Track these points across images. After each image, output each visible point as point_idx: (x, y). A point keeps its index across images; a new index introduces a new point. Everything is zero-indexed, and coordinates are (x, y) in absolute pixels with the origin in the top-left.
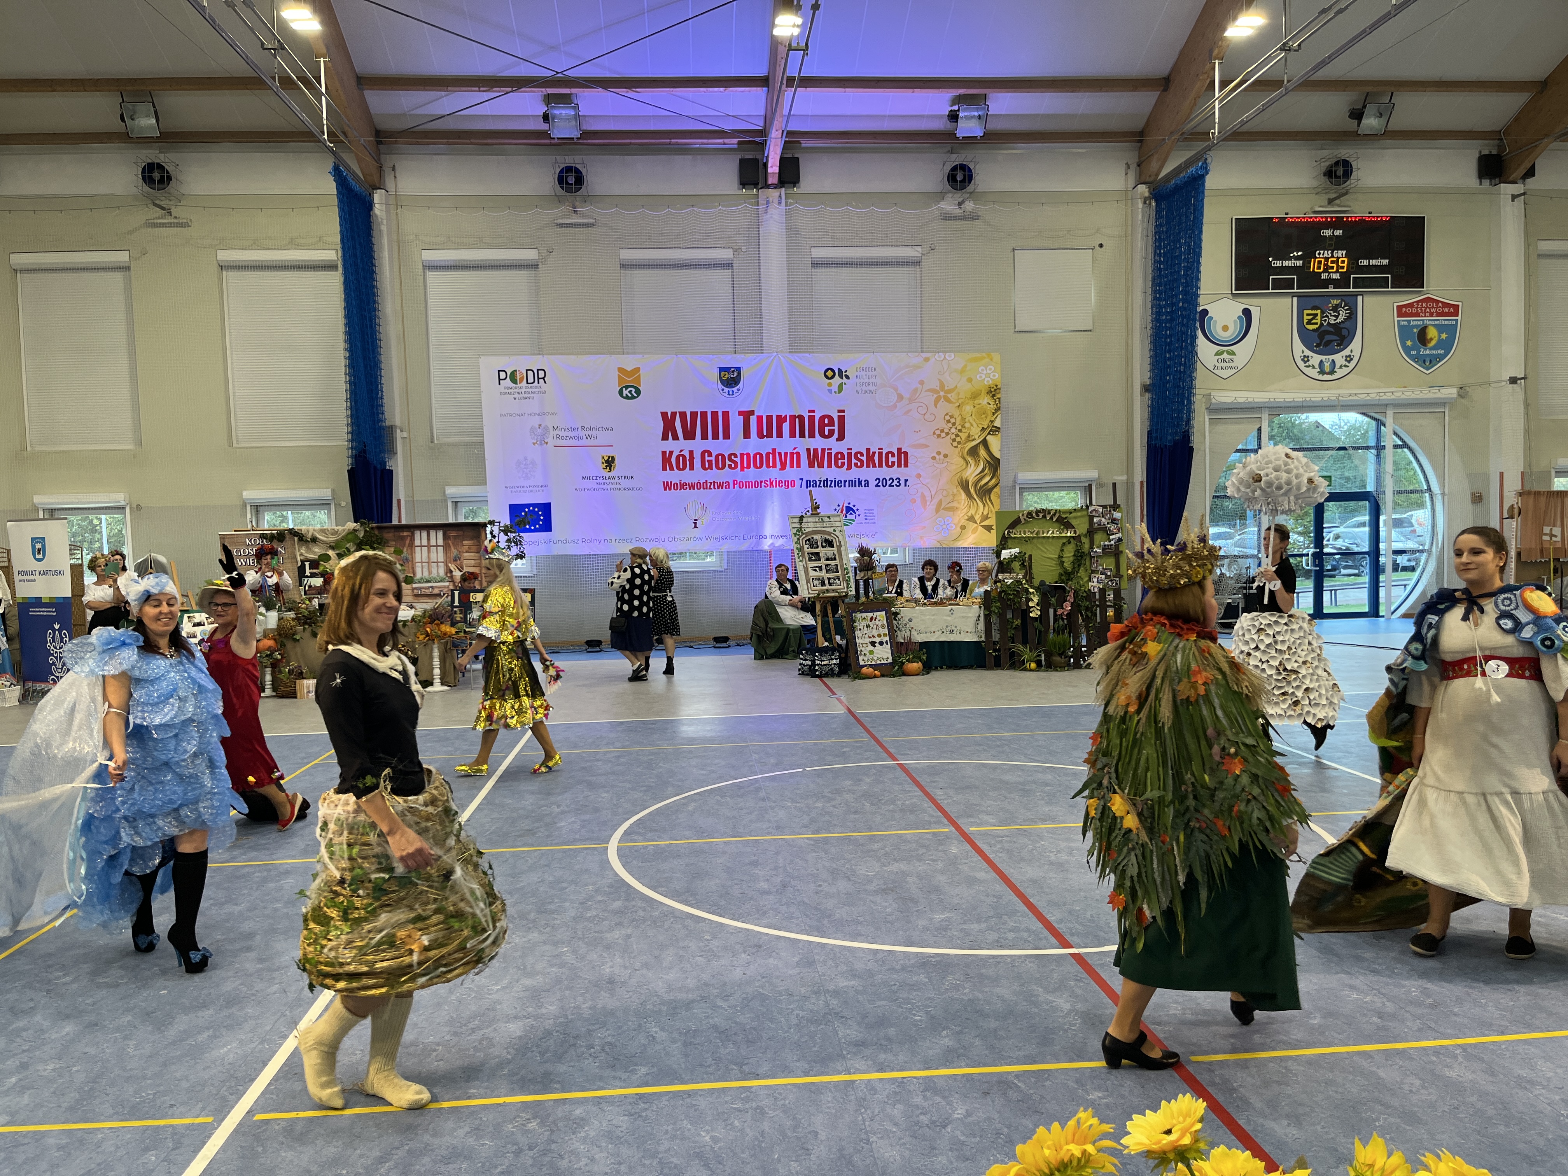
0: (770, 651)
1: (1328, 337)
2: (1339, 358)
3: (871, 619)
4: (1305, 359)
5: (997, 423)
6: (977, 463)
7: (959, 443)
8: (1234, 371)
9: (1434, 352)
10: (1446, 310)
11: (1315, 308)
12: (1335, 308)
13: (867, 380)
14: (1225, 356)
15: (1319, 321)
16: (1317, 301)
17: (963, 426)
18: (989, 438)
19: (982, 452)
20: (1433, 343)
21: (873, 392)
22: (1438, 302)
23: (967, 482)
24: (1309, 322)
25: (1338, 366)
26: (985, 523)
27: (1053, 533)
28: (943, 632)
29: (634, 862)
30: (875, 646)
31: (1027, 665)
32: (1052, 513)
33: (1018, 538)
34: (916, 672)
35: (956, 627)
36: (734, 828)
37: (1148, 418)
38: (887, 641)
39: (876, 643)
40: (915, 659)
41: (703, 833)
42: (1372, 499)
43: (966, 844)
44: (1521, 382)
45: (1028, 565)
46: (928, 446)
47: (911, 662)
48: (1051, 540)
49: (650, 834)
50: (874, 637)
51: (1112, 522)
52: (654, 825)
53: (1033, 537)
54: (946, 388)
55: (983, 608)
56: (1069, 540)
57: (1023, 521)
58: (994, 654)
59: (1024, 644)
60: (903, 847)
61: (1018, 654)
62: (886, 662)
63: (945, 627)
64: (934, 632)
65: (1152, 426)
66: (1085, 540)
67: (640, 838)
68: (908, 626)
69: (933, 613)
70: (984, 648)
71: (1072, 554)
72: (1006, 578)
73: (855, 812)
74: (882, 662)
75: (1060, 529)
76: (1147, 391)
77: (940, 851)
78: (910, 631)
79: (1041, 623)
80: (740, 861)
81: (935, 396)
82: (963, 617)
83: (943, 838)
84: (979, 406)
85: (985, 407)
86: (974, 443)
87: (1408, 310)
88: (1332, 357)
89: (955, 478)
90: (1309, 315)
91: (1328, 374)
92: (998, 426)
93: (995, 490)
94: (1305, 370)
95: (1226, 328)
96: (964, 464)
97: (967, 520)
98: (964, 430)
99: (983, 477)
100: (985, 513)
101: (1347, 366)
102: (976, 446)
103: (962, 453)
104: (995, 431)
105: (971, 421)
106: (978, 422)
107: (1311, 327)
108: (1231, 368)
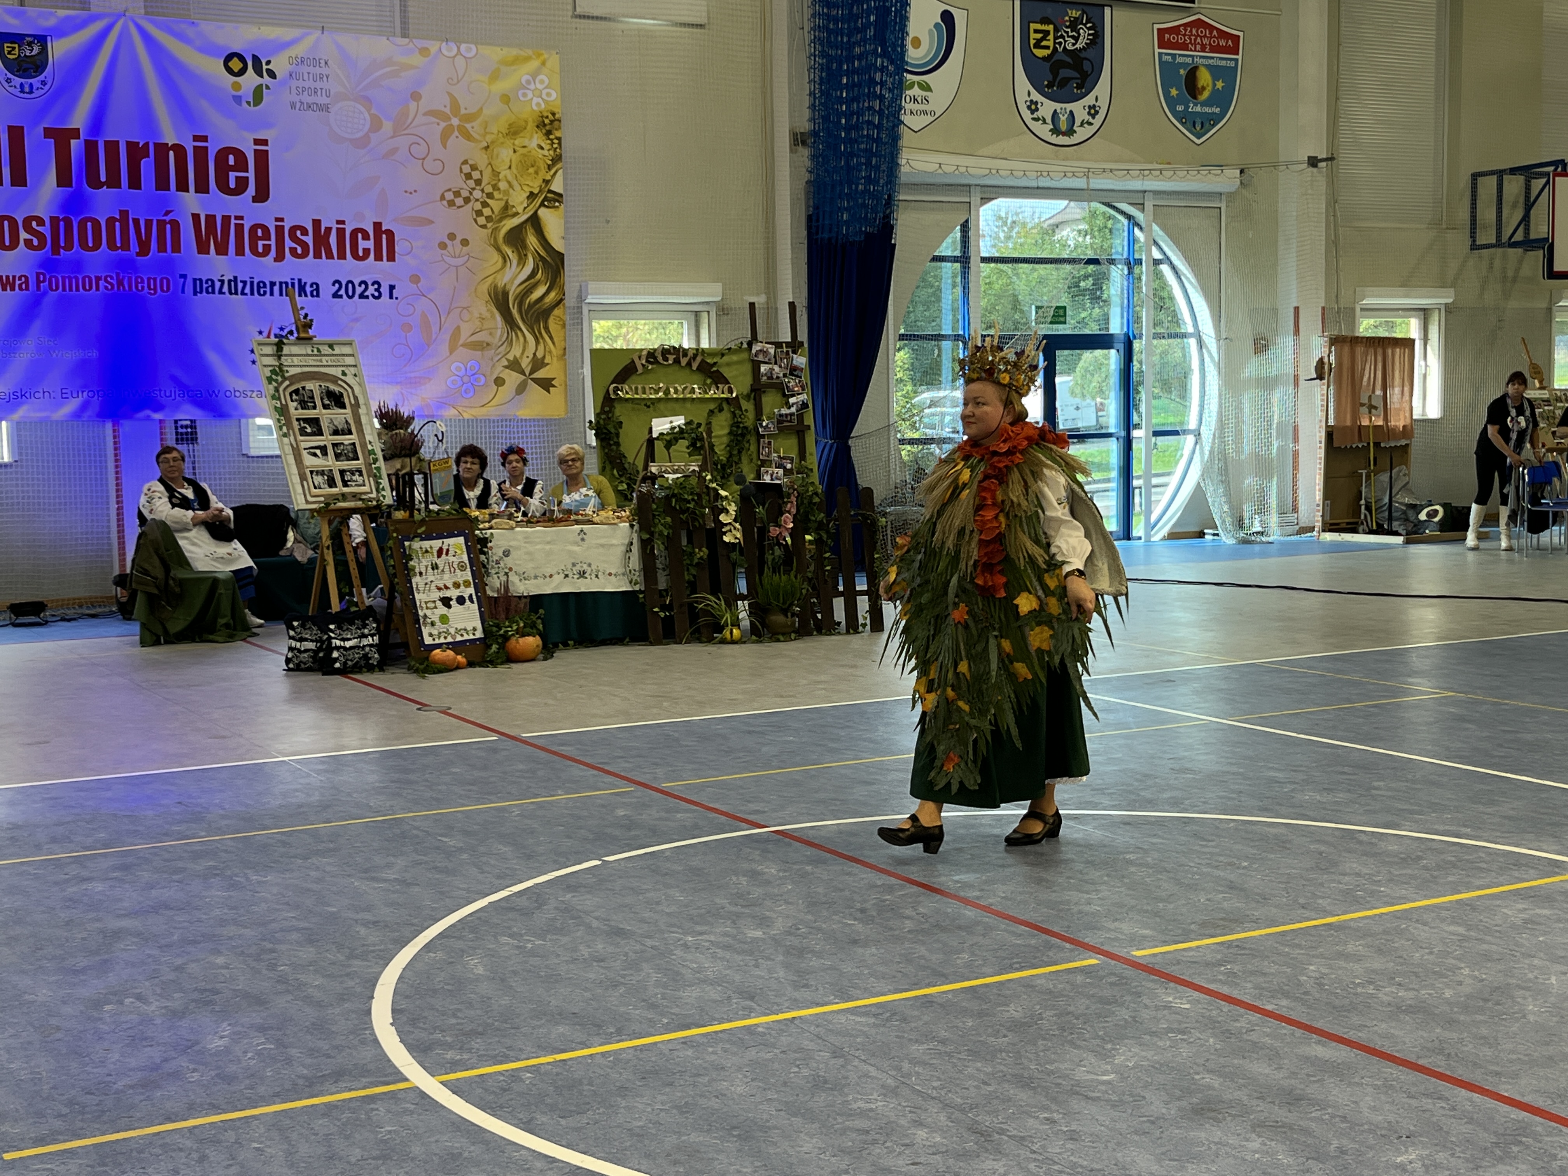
0: (175, 627)
2: (1079, 108)
3: (440, 552)
4: (1033, 107)
5: (557, 186)
6: (522, 260)
7: (489, 219)
8: (930, 119)
9: (1207, 110)
10: (1223, 43)
11: (1045, 21)
12: (1074, 24)
13: (310, 84)
14: (916, 91)
15: (1051, 44)
16: (1048, 12)
17: (495, 187)
18: (542, 212)
19: (532, 240)
20: (1206, 95)
21: (325, 108)
22: (1211, 28)
23: (505, 294)
25: (1078, 122)
26: (541, 374)
27: (693, 391)
28: (567, 576)
29: (542, 1119)
30: (449, 607)
31: (726, 633)
32: (690, 354)
33: (632, 400)
34: (532, 655)
35: (590, 565)
36: (653, 1006)
37: (807, 193)
38: (471, 596)
39: (450, 599)
40: (528, 630)
41: (599, 1026)
42: (1121, 347)
43: (1180, 988)
44: (1323, 164)
45: (702, 447)
46: (433, 222)
47: (523, 636)
48: (688, 405)
49: (477, 1043)
50: (447, 588)
51: (791, 374)
52: (454, 1021)
53: (660, 399)
54: (463, 111)
55: (636, 527)
56: (720, 404)
57: (640, 369)
58: (662, 615)
59: (714, 593)
60: (1071, 1009)
61: (706, 612)
62: (471, 637)
63: (570, 566)
64: (551, 576)
65: (816, 208)
66: (747, 406)
67: (465, 1056)
68: (502, 565)
69: (549, 539)
70: (643, 604)
71: (726, 431)
72: (666, 472)
73: (855, 942)
74: (466, 637)
75: (705, 384)
76: (804, 143)
77: (1157, 1008)
78: (506, 574)
79: (741, 554)
80: (785, 1084)
81: (443, 125)
82: (602, 546)
83: (1113, 979)
84: (524, 151)
85: (534, 152)
86: (516, 221)
87: (1173, 38)
88: (1069, 106)
89: (485, 287)
90: (1036, 31)
91: (1064, 134)
92: (560, 190)
93: (556, 312)
94: (1033, 125)
95: (917, 43)
96: (500, 259)
97: (506, 367)
98: (496, 194)
99: (534, 286)
100: (539, 355)
101: (1090, 124)
102: (520, 228)
103: (495, 239)
104: (554, 199)
105: (510, 178)
106: (523, 181)
107: (1040, 53)
108: (925, 113)
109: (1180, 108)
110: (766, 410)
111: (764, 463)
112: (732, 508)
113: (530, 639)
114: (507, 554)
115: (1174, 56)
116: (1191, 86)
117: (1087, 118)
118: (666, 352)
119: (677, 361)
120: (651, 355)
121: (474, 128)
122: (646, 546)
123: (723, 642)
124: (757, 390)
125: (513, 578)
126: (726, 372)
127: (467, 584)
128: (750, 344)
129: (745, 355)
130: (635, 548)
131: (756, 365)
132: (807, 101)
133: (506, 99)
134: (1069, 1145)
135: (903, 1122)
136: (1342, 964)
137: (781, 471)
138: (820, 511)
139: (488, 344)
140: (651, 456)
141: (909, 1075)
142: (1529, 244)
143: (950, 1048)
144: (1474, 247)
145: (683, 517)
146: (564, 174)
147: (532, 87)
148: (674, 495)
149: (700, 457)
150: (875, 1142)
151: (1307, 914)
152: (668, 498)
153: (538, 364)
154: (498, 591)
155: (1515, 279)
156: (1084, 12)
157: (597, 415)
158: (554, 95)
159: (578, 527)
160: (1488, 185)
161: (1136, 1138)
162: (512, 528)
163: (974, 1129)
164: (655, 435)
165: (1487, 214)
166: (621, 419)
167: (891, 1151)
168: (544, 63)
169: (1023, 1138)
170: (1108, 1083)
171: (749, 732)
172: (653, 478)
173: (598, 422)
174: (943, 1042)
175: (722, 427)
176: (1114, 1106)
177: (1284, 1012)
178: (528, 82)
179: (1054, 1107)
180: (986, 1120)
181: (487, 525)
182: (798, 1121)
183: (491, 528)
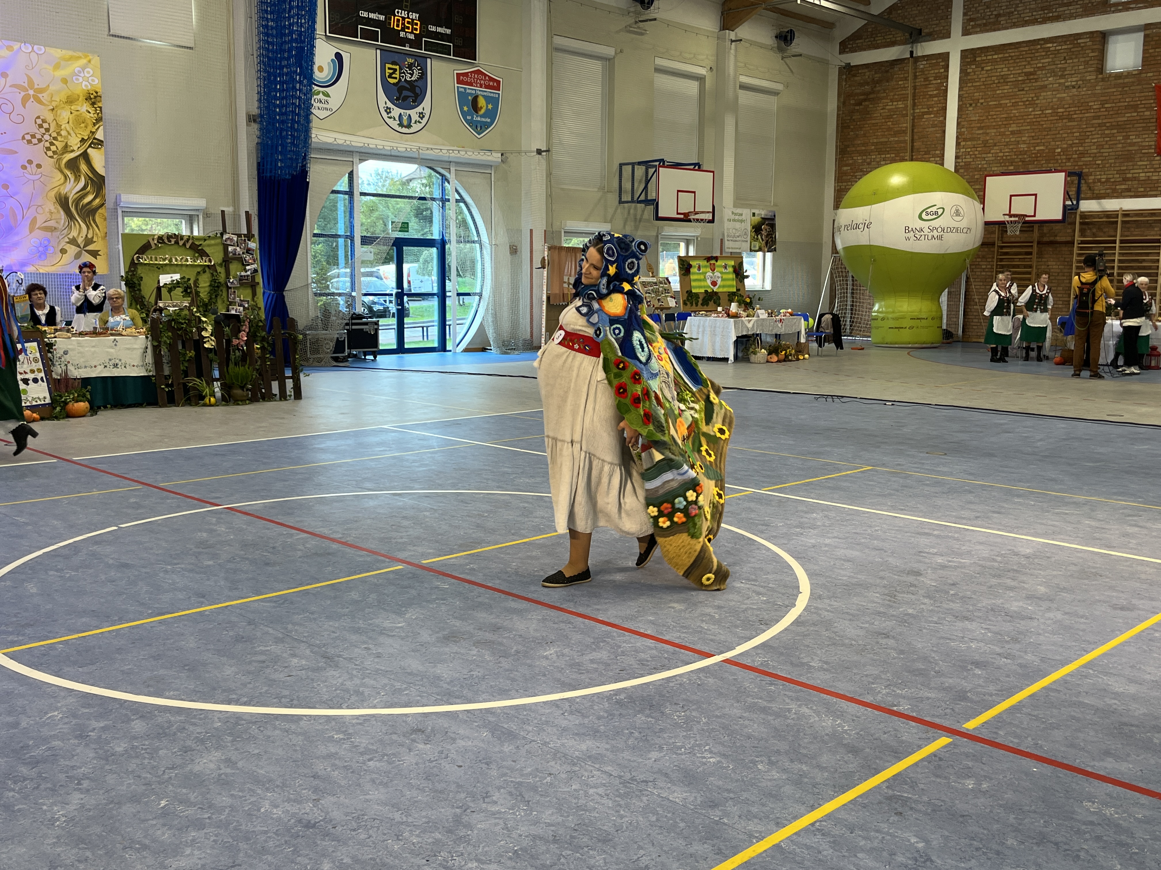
1: (405, 93)
2: (414, 113)
4: (388, 110)
5: (100, 135)
6: (77, 178)
7: (54, 152)
8: (329, 113)
9: (483, 119)
10: (491, 84)
11: (394, 63)
12: (410, 67)
14: (321, 96)
15: (398, 76)
16: (396, 58)
17: (59, 134)
18: (90, 151)
19: (83, 167)
20: (482, 112)
22: (486, 75)
23: (66, 199)
24: (390, 76)
25: (413, 121)
26: (90, 248)
27: (187, 260)
28: (105, 366)
29: (66, 669)
30: (28, 384)
31: (207, 400)
32: (185, 238)
33: (149, 264)
34: (84, 413)
35: (120, 360)
36: (143, 604)
37: (257, 150)
38: (42, 378)
39: (29, 380)
40: (81, 398)
41: (108, 617)
42: (439, 246)
43: (445, 578)
44: (544, 154)
45: (191, 292)
46: (16, 152)
47: (77, 402)
48: (184, 268)
49: (28, 631)
50: (26, 373)
51: (247, 252)
52: (15, 619)
53: (166, 265)
54: (36, 86)
55: (150, 338)
56: (204, 269)
57: (154, 247)
58: (167, 390)
59: (199, 377)
60: (386, 591)
61: (195, 389)
62: (43, 402)
63: (107, 361)
64: (95, 367)
65: (263, 158)
66: (221, 270)
67: (21, 638)
68: (63, 359)
69: (94, 344)
70: (155, 383)
71: (208, 284)
72: (168, 306)
73: (267, 564)
74: (39, 403)
75: (194, 256)
76: (255, 121)
77: (431, 589)
78: (66, 365)
79: (216, 354)
80: (219, 641)
81: (23, 94)
82: (128, 349)
83: (410, 575)
84: (78, 113)
85: (84, 114)
86: (72, 155)
87: (465, 79)
88: (408, 112)
89: (52, 194)
90: (389, 69)
91: (406, 127)
92: (102, 139)
93: (100, 211)
94: (387, 120)
95: (321, 69)
96: (63, 177)
97: (68, 243)
98: (59, 138)
99: (86, 195)
100: (90, 236)
101: (420, 122)
102: (75, 159)
103: (59, 165)
104: (98, 144)
105: (68, 129)
106: (77, 132)
107: (392, 81)
108: (327, 109)
109: (469, 118)
110: (232, 273)
111: (231, 303)
112: (210, 328)
113: (82, 404)
114: (66, 353)
115: (465, 89)
116: (475, 106)
117: (418, 119)
118: (169, 237)
119: (177, 243)
120: (160, 238)
121: (44, 97)
122: (156, 350)
123: (205, 405)
124: (227, 261)
125: (70, 367)
126: (207, 250)
127: (39, 370)
128: (222, 235)
129: (219, 241)
130: (149, 351)
131: (226, 247)
132: (256, 97)
133: (65, 81)
134: (376, 660)
135: (284, 655)
136: (529, 561)
137: (242, 308)
138: (263, 330)
139: (55, 228)
140: (159, 297)
141: (291, 631)
142: (647, 202)
143: (315, 616)
144: (621, 202)
145: (179, 333)
146: (104, 129)
147: (82, 75)
148: (173, 320)
149: (190, 299)
150: (268, 667)
151: (515, 537)
152: (169, 322)
153: (89, 241)
154: (61, 375)
155: (640, 221)
156: (416, 60)
157: (126, 273)
158: (97, 81)
159: (112, 338)
160: (627, 170)
161: (413, 653)
162: (69, 338)
163: (325, 656)
164: (161, 285)
165: (627, 185)
166: (142, 275)
167: (276, 670)
168: (89, 61)
169: (351, 658)
170: (401, 627)
171: (216, 455)
172: (161, 310)
173: (127, 277)
174: (312, 613)
175: (205, 282)
176: (402, 639)
177: (497, 587)
178: (80, 72)
179: (370, 641)
180: (331, 651)
181: (53, 335)
182: (224, 659)
183: (55, 337)
